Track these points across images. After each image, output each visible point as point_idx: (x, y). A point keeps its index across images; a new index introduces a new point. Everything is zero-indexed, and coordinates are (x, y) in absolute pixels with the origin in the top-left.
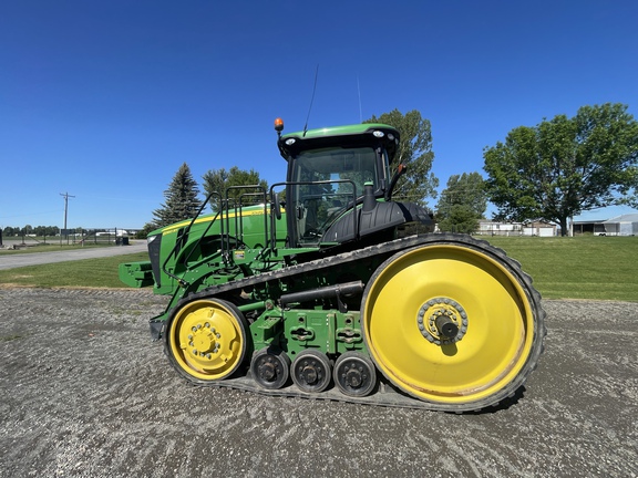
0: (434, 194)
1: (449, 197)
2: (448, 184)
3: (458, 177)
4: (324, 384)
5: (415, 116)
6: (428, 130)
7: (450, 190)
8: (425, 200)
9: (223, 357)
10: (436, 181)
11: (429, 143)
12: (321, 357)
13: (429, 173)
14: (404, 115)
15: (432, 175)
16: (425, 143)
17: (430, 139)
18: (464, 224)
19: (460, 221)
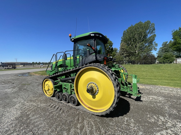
0: (155, 49)
1: (163, 50)
2: (162, 45)
3: (167, 42)
4: (67, 101)
5: (148, 23)
6: (154, 27)
7: (163, 47)
8: (152, 51)
9: (51, 92)
10: (156, 45)
11: (154, 31)
12: (67, 95)
13: (154, 42)
14: (144, 23)
15: (155, 42)
16: (152, 31)
17: (154, 30)
18: (169, 59)
19: (167, 58)
